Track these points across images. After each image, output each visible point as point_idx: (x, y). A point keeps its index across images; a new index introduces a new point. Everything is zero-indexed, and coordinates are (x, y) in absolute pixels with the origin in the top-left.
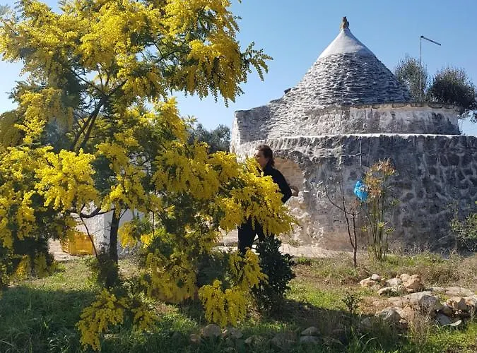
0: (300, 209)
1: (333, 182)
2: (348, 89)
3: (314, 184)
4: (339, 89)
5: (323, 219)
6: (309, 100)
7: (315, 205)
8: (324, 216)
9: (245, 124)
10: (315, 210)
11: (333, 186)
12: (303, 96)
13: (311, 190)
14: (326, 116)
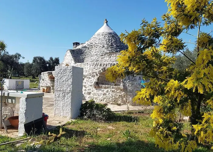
0: (121, 91)
1: (133, 81)
2: (115, 45)
3: (126, 81)
4: (112, 45)
5: (131, 95)
6: (100, 48)
7: (127, 89)
8: (131, 93)
9: (74, 55)
10: (127, 91)
11: (133, 82)
12: (97, 46)
13: (124, 83)
14: (115, 55)
